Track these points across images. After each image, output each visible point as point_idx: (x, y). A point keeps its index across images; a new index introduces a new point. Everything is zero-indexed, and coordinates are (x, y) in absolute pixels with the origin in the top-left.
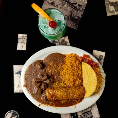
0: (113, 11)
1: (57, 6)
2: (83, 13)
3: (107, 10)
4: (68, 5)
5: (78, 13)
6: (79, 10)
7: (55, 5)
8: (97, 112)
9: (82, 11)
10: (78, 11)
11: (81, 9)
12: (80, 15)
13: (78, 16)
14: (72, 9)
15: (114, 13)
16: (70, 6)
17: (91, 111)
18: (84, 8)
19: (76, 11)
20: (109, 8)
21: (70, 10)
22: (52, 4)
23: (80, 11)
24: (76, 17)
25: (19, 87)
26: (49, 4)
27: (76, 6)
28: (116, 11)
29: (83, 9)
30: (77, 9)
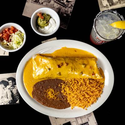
1: (42, 3)
2: (72, 9)
3: (99, 4)
4: (55, 2)
5: (66, 10)
6: (67, 6)
7: (40, 3)
8: (95, 123)
9: (71, 8)
10: (67, 8)
11: (70, 5)
12: (69, 12)
13: (67, 13)
14: (59, 6)
15: (108, 8)
16: (57, 3)
17: (88, 122)
18: (73, 3)
19: (64, 8)
20: (101, 2)
21: (57, 7)
22: (36, 2)
23: (69, 7)
24: (65, 15)
25: (3, 99)
26: (33, 1)
27: (64, 2)
28: (110, 5)
29: (72, 6)
30: (65, 5)
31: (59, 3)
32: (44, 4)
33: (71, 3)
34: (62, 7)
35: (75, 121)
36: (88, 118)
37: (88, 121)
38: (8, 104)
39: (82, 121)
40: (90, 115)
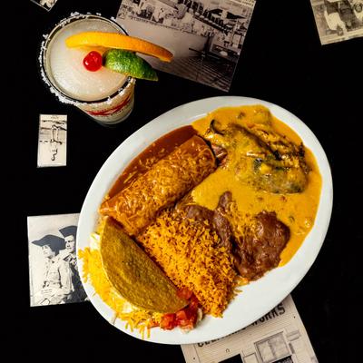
0: (338, 27)
1: (161, 20)
2: (243, 38)
3: (318, 25)
4: (197, 17)
6: (230, 29)
7: (154, 20)
8: (312, 358)
9: (241, 34)
10: (229, 34)
11: (237, 27)
12: (236, 46)
14: (207, 27)
15: (342, 34)
16: (201, 20)
17: (290, 357)
18: (246, 22)
19: (221, 35)
21: (202, 31)
22: (145, 17)
23: (236, 33)
24: (224, 54)
25: (46, 288)
26: (135, 15)
27: (221, 18)
29: (242, 28)
30: (225, 26)
31: (206, 19)
32: (167, 22)
33: (242, 21)
34: (215, 31)
35: (254, 353)
36: (290, 345)
37: (291, 353)
38: (63, 302)
39: (274, 354)
40: (298, 335)
